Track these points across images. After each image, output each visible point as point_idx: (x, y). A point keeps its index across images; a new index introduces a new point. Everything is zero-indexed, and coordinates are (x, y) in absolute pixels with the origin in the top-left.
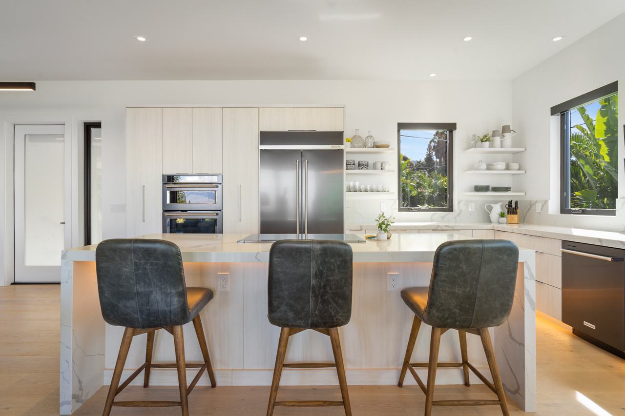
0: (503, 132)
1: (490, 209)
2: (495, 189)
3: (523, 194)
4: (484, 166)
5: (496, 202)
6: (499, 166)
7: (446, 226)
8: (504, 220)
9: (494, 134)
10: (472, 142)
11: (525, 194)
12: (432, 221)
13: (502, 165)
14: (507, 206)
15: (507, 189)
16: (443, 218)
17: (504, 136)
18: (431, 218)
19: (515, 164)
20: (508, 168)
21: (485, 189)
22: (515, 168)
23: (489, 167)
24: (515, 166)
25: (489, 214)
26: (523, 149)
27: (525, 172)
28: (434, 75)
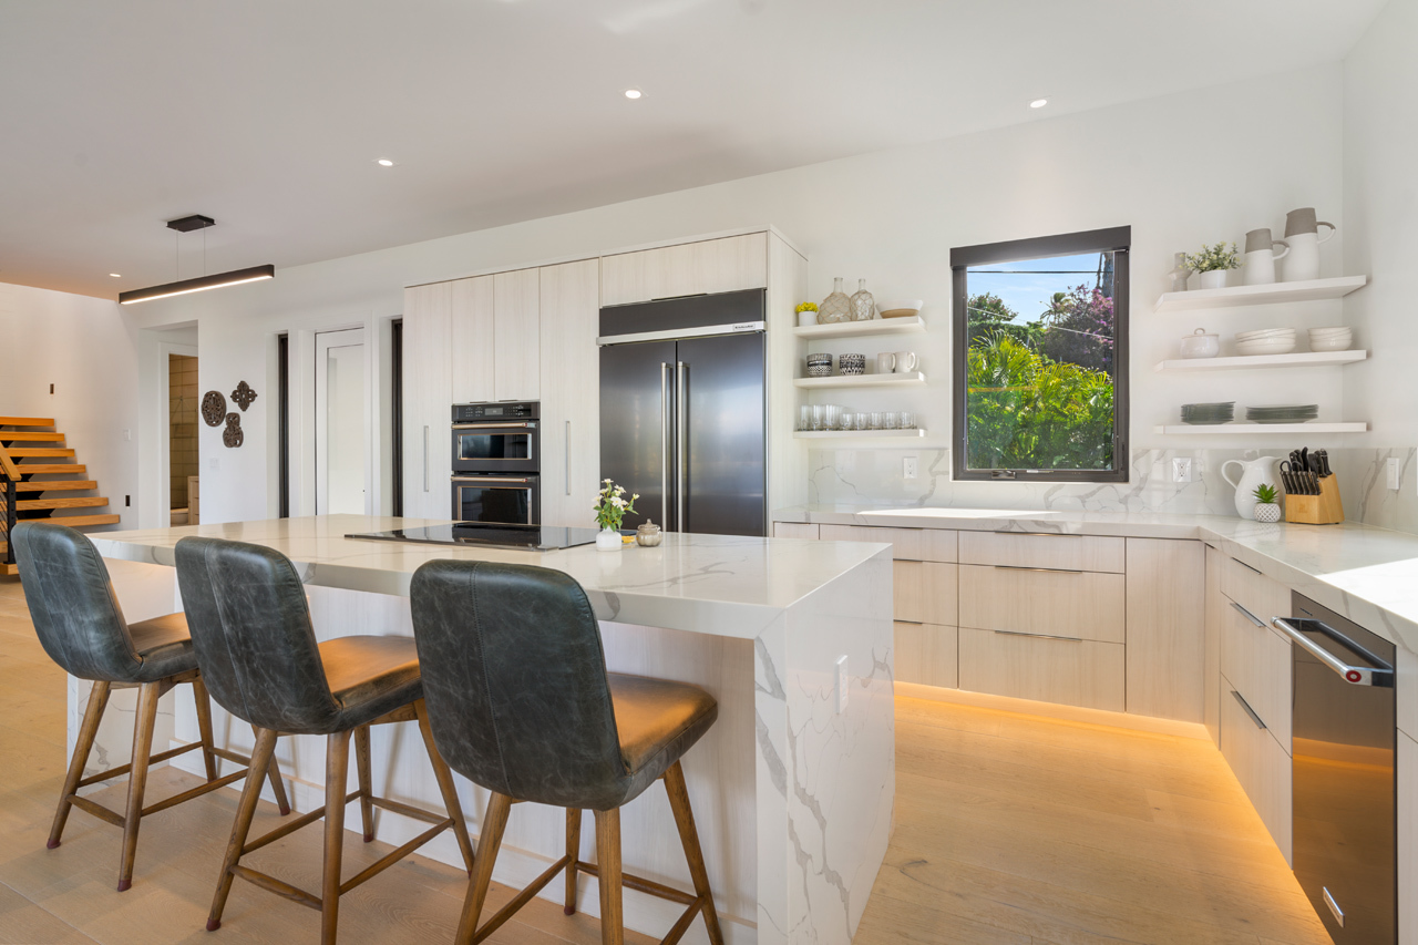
0: (1291, 230)
1: (1236, 474)
2: (1259, 415)
3: (1361, 427)
4: (1208, 345)
5: (1252, 457)
6: (1269, 341)
7: (1037, 523)
8: (1273, 510)
9: (1254, 240)
10: (1174, 276)
11: (1369, 428)
12: (1048, 508)
13: (1276, 338)
14: (1286, 468)
15: (1304, 413)
16: (1083, 499)
17: (1286, 245)
18: (1046, 498)
19: (1332, 330)
20: (1305, 343)
21: (1222, 414)
22: (1333, 343)
23: (1234, 347)
24: (1336, 336)
25: (1235, 490)
26: (1360, 281)
27: (1369, 355)
28: (1042, 103)
